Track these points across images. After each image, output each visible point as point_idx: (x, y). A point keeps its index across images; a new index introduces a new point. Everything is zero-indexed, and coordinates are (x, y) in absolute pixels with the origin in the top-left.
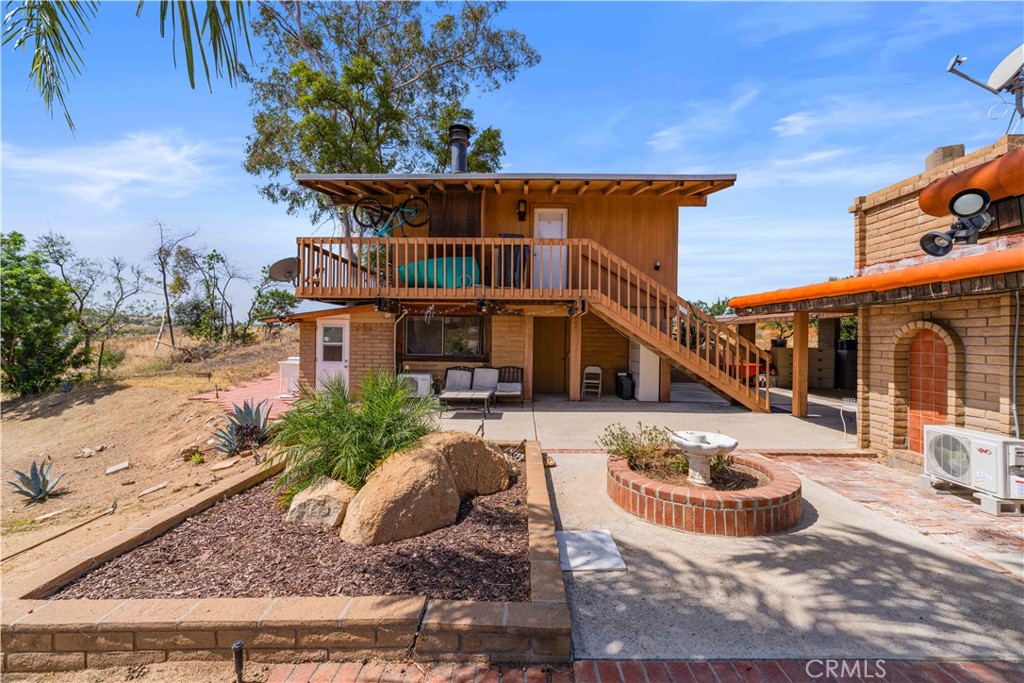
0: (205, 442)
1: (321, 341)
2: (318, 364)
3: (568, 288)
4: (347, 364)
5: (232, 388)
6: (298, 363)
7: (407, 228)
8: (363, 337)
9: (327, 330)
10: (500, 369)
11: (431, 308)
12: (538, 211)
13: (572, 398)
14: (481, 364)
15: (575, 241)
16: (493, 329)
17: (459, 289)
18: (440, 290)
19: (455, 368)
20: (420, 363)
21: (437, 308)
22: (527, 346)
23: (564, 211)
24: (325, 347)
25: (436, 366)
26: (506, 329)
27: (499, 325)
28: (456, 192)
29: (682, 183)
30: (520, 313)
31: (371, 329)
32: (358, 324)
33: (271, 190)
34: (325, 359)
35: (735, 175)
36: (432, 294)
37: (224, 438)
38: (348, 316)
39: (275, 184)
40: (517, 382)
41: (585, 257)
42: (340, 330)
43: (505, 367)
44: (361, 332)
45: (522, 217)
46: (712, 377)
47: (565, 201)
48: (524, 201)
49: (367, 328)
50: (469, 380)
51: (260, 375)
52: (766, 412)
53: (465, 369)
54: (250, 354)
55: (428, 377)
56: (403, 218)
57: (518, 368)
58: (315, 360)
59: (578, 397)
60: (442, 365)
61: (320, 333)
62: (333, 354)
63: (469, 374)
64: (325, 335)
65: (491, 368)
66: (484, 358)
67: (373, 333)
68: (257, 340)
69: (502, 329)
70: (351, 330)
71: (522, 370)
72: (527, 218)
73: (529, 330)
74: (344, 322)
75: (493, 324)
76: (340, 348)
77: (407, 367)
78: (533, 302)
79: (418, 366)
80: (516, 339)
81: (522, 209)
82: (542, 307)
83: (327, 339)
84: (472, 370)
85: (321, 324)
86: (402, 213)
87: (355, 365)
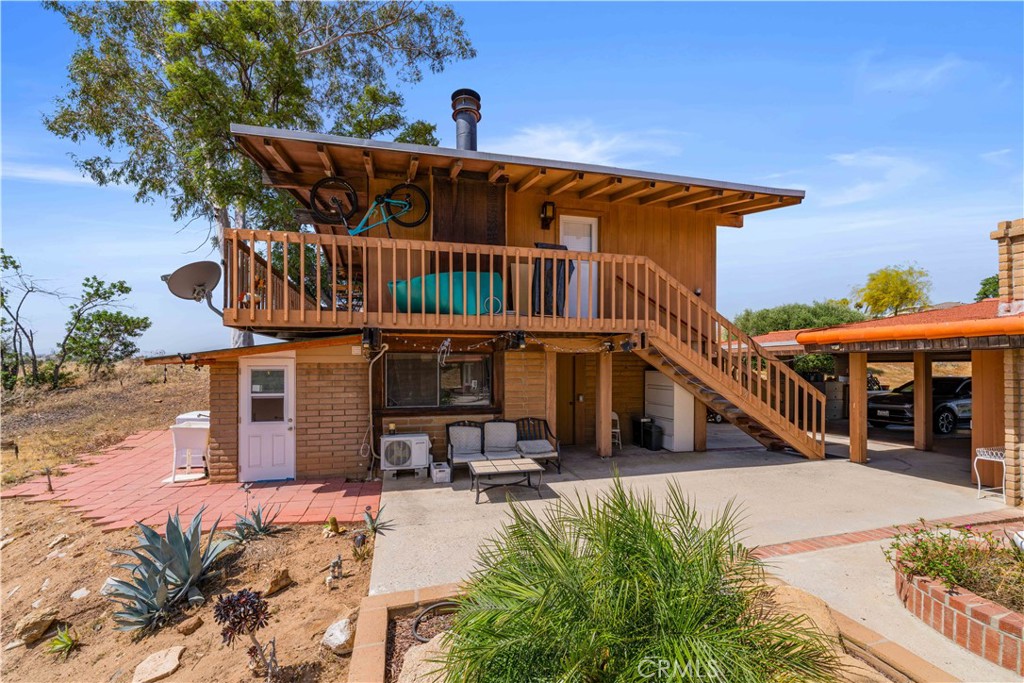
0: (67, 596)
1: (247, 391)
2: (242, 427)
3: (599, 317)
4: (292, 424)
5: (69, 468)
6: (207, 425)
7: (393, 226)
8: (317, 384)
9: (257, 376)
10: (516, 422)
11: (447, 343)
12: (563, 218)
13: (603, 454)
14: (492, 417)
15: (607, 257)
16: (506, 369)
17: (485, 317)
18: (458, 317)
19: (458, 424)
20: (408, 419)
21: (454, 342)
22: (548, 391)
23: (593, 221)
24: (254, 400)
25: (431, 421)
26: (523, 369)
27: (513, 365)
28: (471, 181)
29: (720, 191)
30: (539, 349)
31: (329, 372)
32: (309, 365)
33: (97, 167)
34: (254, 419)
35: (804, 192)
36: (446, 322)
37: (136, 598)
38: (292, 353)
39: (104, 159)
40: (541, 438)
41: (619, 279)
42: (279, 375)
43: (522, 420)
44: (314, 377)
45: (546, 223)
46: (772, 422)
47: (596, 207)
48: (552, 204)
49: (323, 370)
50: (479, 438)
51: (108, 440)
52: (822, 459)
53: (471, 424)
54: (74, 406)
55: (425, 438)
56: (389, 212)
57: (539, 420)
58: (238, 420)
59: (610, 452)
60: (439, 421)
61: (245, 379)
62: (267, 410)
63: (477, 431)
64: (253, 383)
65: (505, 421)
66: (497, 411)
67: (333, 378)
68: (79, 382)
69: (519, 369)
70: (298, 374)
71: (545, 422)
72: (552, 225)
73: (551, 369)
74: (286, 363)
75: (507, 363)
76: (280, 401)
77: (392, 426)
78: (560, 335)
79: (406, 423)
80: (536, 382)
81: (550, 213)
82: (567, 341)
83: (257, 388)
84: (481, 425)
85: (247, 365)
86: (388, 204)
87: (305, 426)
